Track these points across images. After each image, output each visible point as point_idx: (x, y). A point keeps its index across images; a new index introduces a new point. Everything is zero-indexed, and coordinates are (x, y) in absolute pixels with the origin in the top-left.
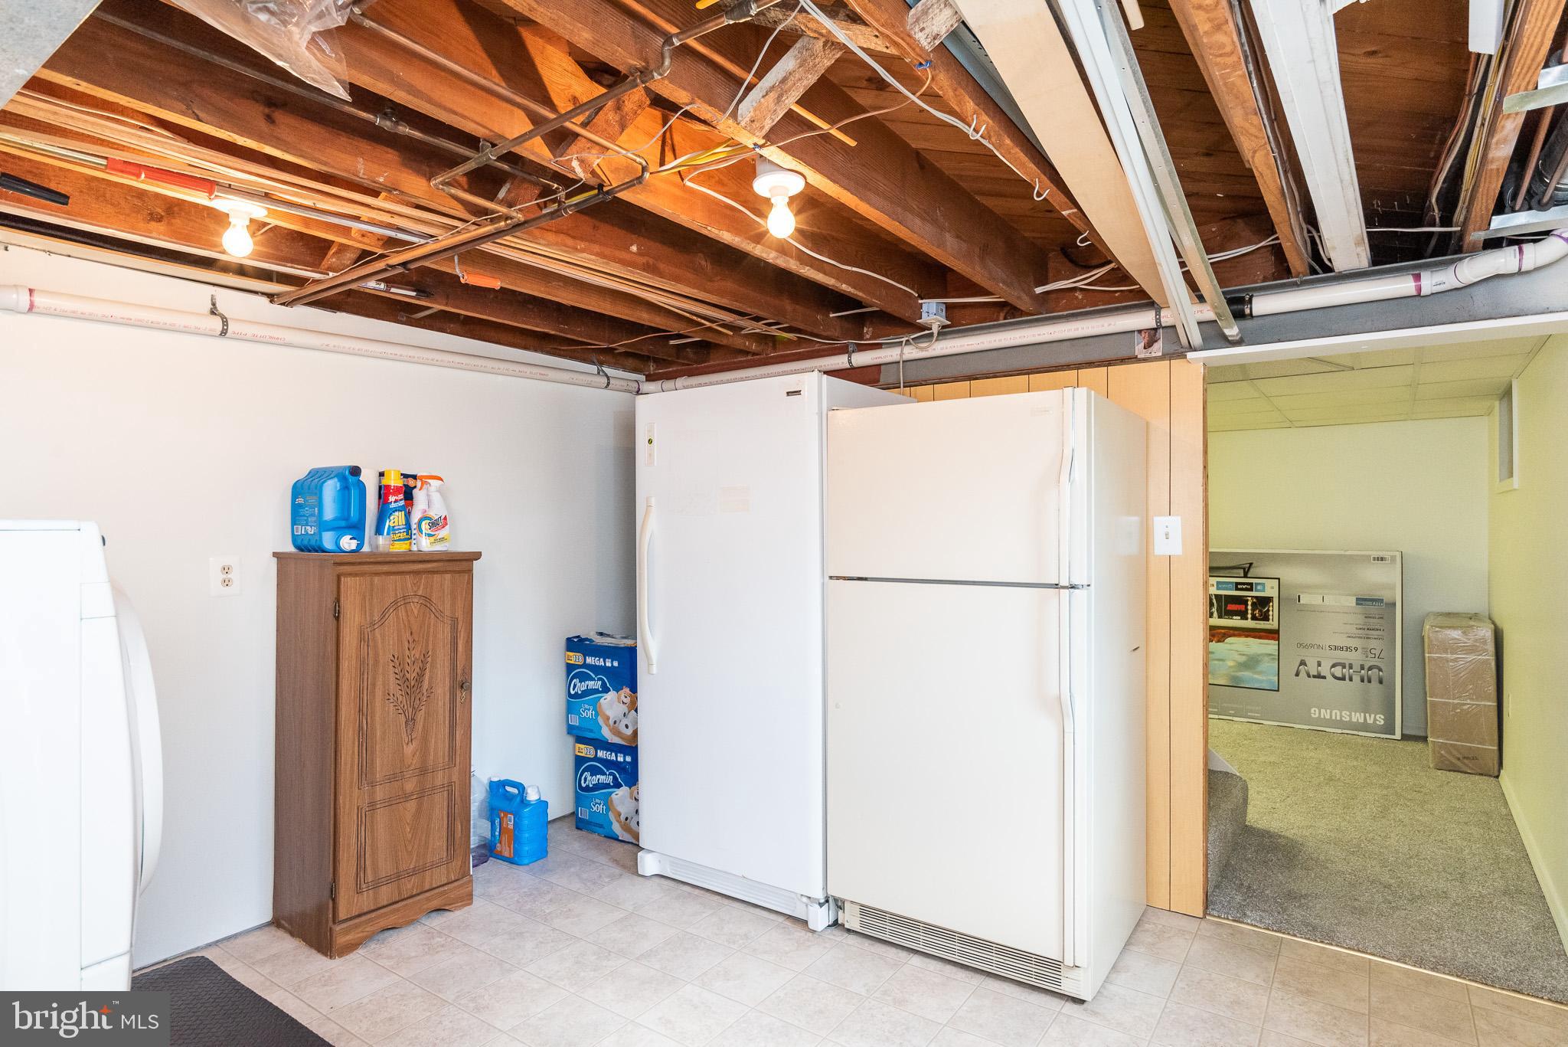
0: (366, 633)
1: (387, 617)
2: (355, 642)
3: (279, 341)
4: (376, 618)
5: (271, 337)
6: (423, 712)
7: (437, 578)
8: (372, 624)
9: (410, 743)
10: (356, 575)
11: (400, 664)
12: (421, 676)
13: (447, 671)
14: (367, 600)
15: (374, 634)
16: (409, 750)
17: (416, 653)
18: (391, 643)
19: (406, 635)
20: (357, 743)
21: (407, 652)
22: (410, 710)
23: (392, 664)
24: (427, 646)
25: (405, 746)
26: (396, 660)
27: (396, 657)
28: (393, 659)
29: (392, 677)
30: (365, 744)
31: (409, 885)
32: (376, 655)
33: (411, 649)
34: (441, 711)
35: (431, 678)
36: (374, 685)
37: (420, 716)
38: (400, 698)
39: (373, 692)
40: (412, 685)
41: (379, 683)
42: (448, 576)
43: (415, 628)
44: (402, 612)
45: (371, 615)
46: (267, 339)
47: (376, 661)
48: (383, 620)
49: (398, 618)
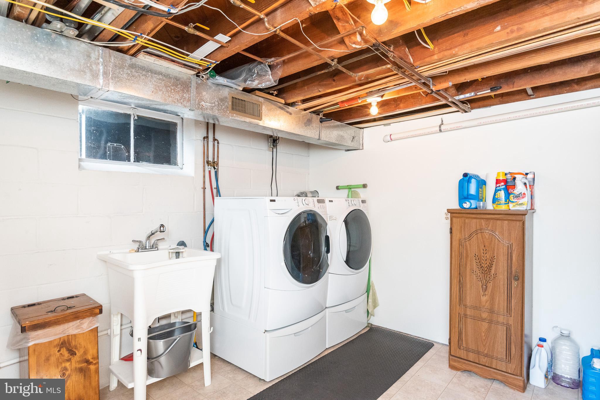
0: (462, 242)
1: (472, 237)
2: (457, 245)
3: (460, 128)
4: (467, 236)
5: (456, 127)
6: (491, 284)
7: (499, 222)
8: (465, 239)
9: (484, 296)
10: (457, 217)
11: (479, 259)
12: (490, 266)
13: (506, 269)
14: (463, 229)
15: (466, 243)
16: (484, 299)
17: (488, 256)
18: (474, 248)
19: (482, 247)
20: (458, 287)
21: (482, 254)
22: (484, 281)
23: (474, 258)
24: (494, 253)
25: (481, 297)
26: (477, 257)
27: (477, 255)
28: (475, 256)
29: (475, 264)
30: (462, 288)
31: (483, 360)
32: (467, 251)
33: (485, 253)
34: (502, 287)
35: (496, 269)
36: (466, 264)
37: (490, 286)
38: (479, 274)
39: (466, 268)
40: (485, 270)
41: (468, 265)
42: (506, 222)
43: (487, 244)
44: (480, 235)
45: (465, 235)
46: (456, 128)
47: (467, 256)
48: (470, 238)
49: (477, 237)
